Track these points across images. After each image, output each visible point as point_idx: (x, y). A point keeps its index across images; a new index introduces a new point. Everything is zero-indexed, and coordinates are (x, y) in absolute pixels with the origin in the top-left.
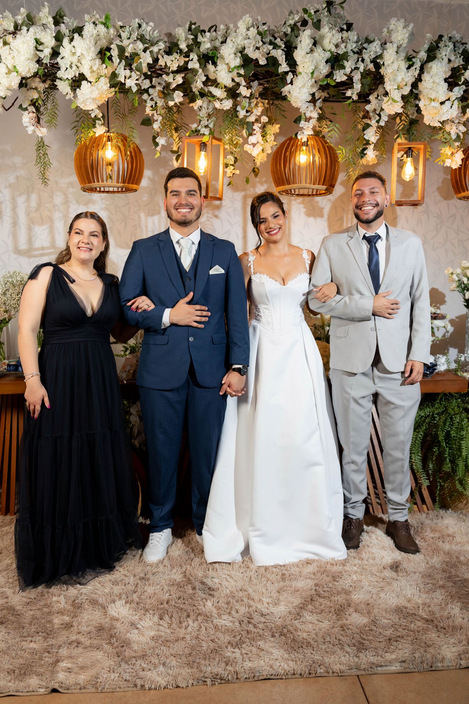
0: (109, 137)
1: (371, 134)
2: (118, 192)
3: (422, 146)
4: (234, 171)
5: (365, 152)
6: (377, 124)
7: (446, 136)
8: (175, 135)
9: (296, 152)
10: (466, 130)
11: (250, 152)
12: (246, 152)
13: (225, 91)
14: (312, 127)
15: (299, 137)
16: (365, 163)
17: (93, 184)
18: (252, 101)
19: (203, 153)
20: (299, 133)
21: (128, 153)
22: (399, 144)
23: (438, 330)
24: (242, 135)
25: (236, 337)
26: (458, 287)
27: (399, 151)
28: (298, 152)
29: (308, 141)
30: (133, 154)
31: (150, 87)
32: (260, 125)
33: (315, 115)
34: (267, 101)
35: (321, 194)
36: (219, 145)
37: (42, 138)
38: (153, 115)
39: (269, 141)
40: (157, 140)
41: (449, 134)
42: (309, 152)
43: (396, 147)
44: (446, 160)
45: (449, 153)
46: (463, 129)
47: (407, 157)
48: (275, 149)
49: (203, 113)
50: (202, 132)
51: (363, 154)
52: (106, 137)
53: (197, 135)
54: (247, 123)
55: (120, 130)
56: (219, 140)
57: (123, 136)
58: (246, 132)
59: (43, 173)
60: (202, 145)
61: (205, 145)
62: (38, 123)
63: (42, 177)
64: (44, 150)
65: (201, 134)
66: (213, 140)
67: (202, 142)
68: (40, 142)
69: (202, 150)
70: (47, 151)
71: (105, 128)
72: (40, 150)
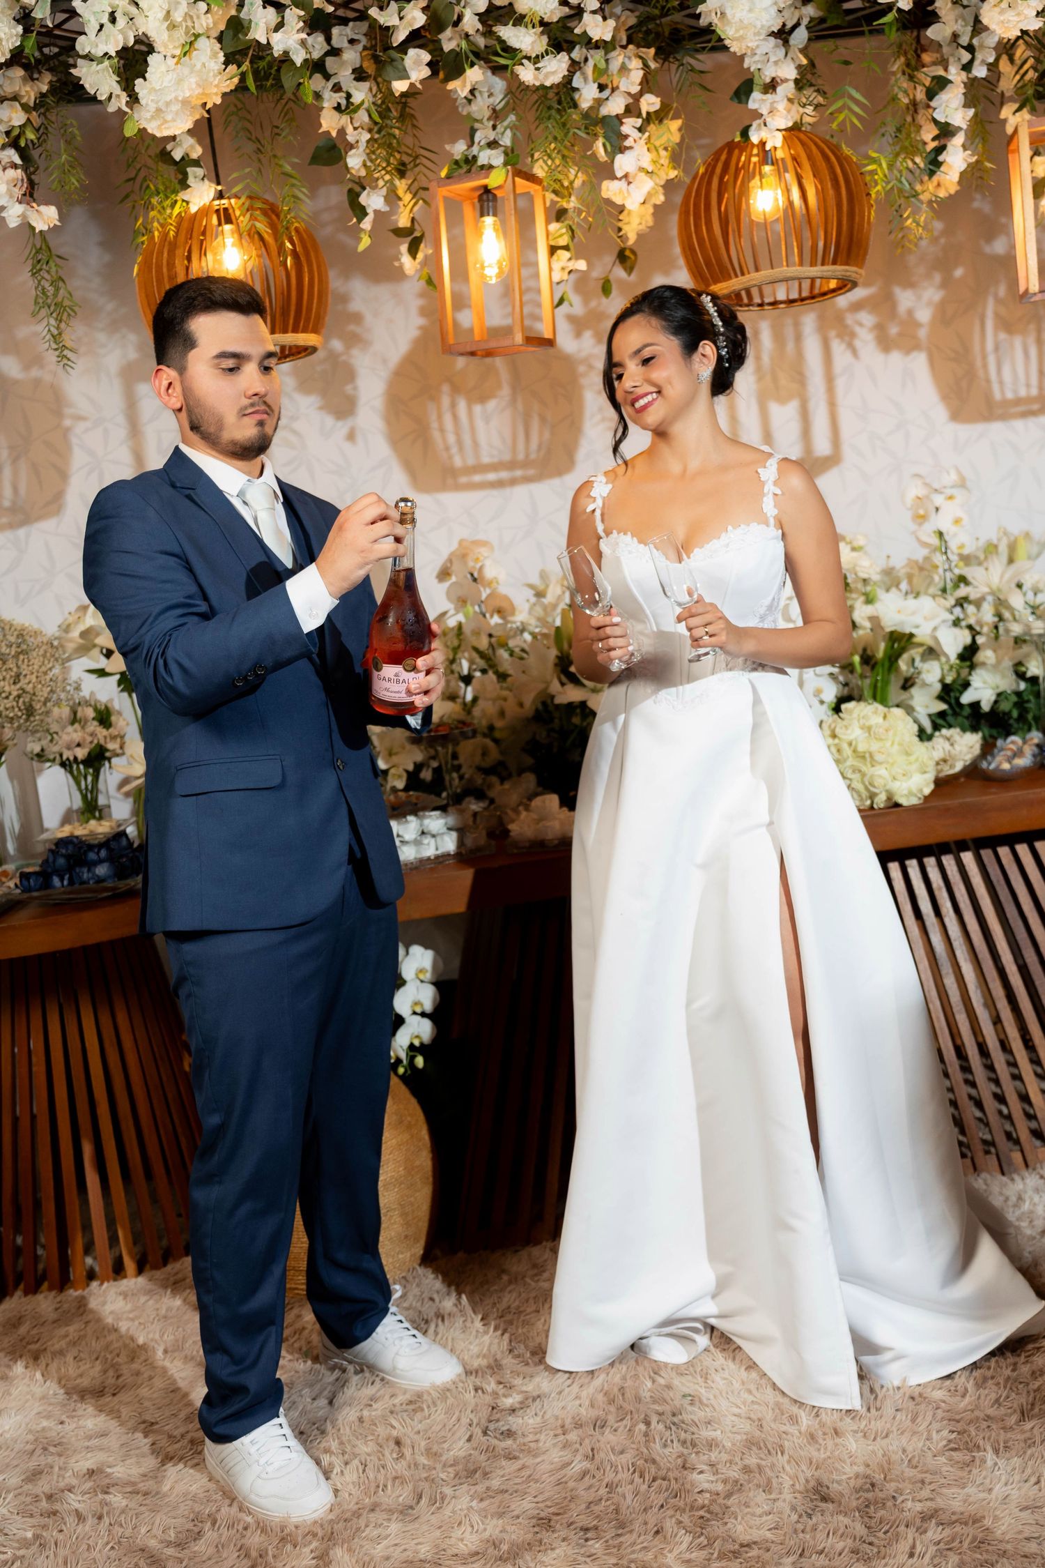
0: (226, 210)
1: (953, 105)
4: (571, 265)
5: (940, 158)
6: (964, 75)
8: (401, 185)
9: (749, 180)
12: (609, 202)
13: (542, 33)
14: (783, 107)
15: (755, 138)
18: (613, 54)
19: (489, 220)
20: (753, 126)
21: (288, 245)
24: (594, 155)
27: (1031, 142)
30: (300, 248)
31: (327, 54)
32: (638, 122)
33: (789, 72)
34: (652, 51)
35: (824, 294)
36: (533, 191)
37: (44, 235)
38: (342, 132)
40: (363, 199)
42: (777, 180)
49: (480, 108)
50: (481, 162)
51: (934, 163)
52: (217, 211)
53: (469, 171)
54: (605, 121)
55: (254, 186)
56: (531, 178)
57: (266, 202)
58: (604, 145)
59: (55, 332)
60: (485, 197)
61: (495, 196)
62: (31, 195)
63: (54, 346)
64: (54, 269)
65: (482, 167)
66: (517, 180)
67: (486, 190)
68: (40, 248)
69: (486, 214)
70: (59, 270)
71: (214, 184)
72: (41, 269)
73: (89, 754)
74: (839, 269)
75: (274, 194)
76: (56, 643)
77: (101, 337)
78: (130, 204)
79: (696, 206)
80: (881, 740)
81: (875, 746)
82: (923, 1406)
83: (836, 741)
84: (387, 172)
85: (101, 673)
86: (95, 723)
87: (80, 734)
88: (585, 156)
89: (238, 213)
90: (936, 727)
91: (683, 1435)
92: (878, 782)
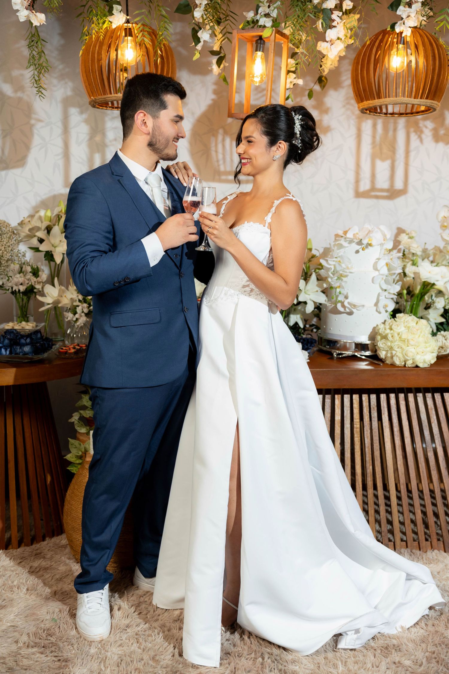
0: (130, 29)
4: (295, 81)
8: (218, 29)
12: (320, 52)
14: (414, 15)
15: (397, 30)
19: (259, 53)
20: (398, 24)
21: (159, 52)
24: (316, 28)
32: (341, 14)
35: (418, 113)
37: (37, 28)
40: (200, 34)
50: (261, 23)
52: (126, 29)
53: (253, 27)
54: (324, 11)
55: (146, 19)
56: (283, 35)
57: (150, 28)
58: (322, 24)
59: (37, 79)
60: (259, 41)
61: (264, 41)
62: (33, 7)
63: (36, 85)
64: (40, 46)
65: (260, 26)
66: (276, 34)
67: (260, 38)
68: (34, 34)
69: (258, 50)
70: (42, 47)
71: (125, 16)
72: (33, 45)
73: (26, 289)
74: (429, 102)
75: (155, 25)
76: (15, 232)
77: (55, 81)
78: (81, 19)
79: (363, 60)
80: (414, 334)
81: (410, 337)
82: (400, 668)
83: (392, 332)
84: (212, 22)
85: (37, 250)
86: (31, 274)
87: (23, 279)
88: (312, 28)
89: (136, 32)
90: (438, 330)
91: (280, 667)
92: (410, 355)
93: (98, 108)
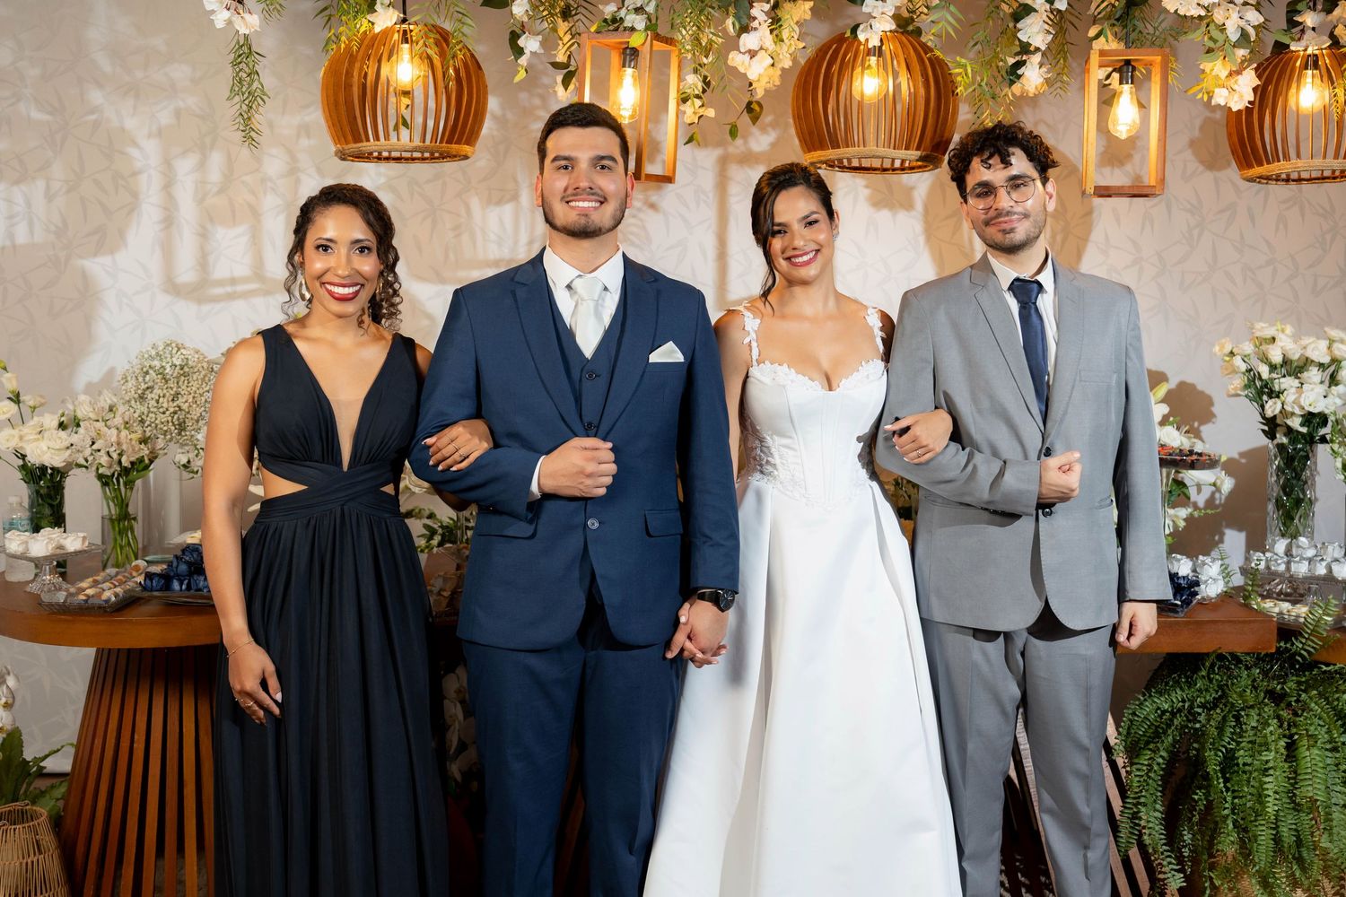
0: (405, 32)
1: (1035, 29)
2: (423, 159)
3: (1160, 57)
4: (701, 111)
5: (1019, 72)
6: (1048, 6)
7: (1215, 34)
8: (563, 27)
9: (853, 70)
10: (1262, 20)
11: (742, 71)
12: (735, 69)
14: (891, 14)
15: (861, 37)
16: (1018, 94)
17: (365, 144)
19: (629, 71)
20: (861, 27)
21: (451, 71)
22: (1102, 53)
23: (1199, 491)
24: (725, 31)
25: (706, 517)
26: (1246, 387)
27: (1100, 66)
28: (859, 70)
29: (880, 47)
30: (463, 74)
32: (767, 7)
35: (911, 169)
36: (670, 52)
37: (246, 37)
39: (786, 41)
40: (521, 42)
41: (1222, 28)
42: (885, 68)
43: (1095, 59)
44: (1217, 90)
45: (1224, 74)
46: (1254, 17)
47: (1121, 83)
48: (803, 62)
50: (627, 24)
51: (1014, 73)
52: (398, 33)
53: (616, 29)
54: (737, 2)
56: (668, 41)
58: (733, 24)
59: (246, 116)
60: (628, 51)
61: (635, 53)
63: (242, 128)
64: (252, 63)
65: (625, 29)
66: (654, 42)
67: (629, 47)
68: (243, 45)
69: (627, 65)
70: (256, 65)
71: (397, 13)
72: (240, 63)
79: (806, 86)
89: (415, 38)
93: (352, 161)
